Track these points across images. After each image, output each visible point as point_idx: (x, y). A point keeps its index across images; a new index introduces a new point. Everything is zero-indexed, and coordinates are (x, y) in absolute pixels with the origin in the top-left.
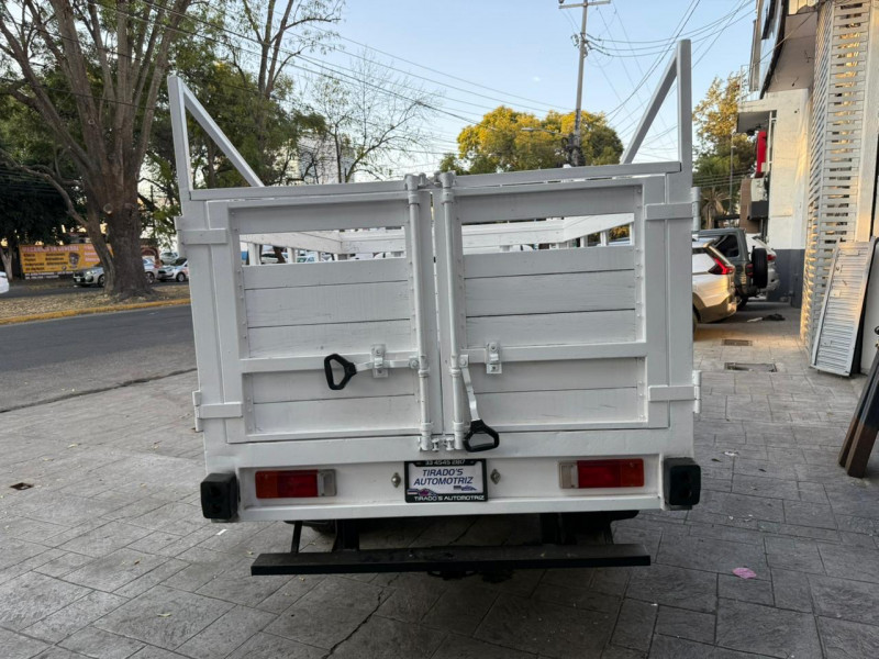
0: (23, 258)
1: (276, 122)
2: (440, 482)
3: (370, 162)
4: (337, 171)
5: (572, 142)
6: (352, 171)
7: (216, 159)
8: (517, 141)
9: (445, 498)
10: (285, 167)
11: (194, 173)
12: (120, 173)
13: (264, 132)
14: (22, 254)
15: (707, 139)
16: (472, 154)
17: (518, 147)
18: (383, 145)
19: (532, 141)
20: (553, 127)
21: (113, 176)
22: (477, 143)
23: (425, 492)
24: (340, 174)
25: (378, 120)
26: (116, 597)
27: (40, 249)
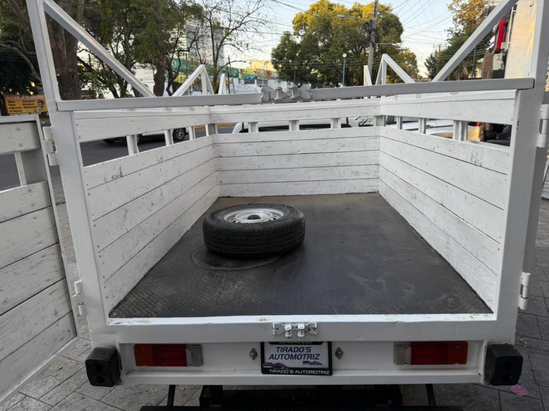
0: (7, 104)
1: (169, 10)
2: (293, 357)
3: (233, 38)
4: (211, 45)
5: (371, 26)
6: (221, 45)
7: (131, 36)
8: (333, 24)
9: (296, 371)
10: (177, 42)
11: (117, 46)
12: (63, 47)
13: (161, 18)
14: (7, 102)
15: (459, 23)
16: (302, 32)
17: (333, 28)
18: (243, 26)
19: (343, 24)
20: (357, 14)
21: (59, 49)
22: (306, 25)
23: (278, 366)
24: (213, 47)
25: (238, 9)
26: (41, 404)
27: (18, 98)
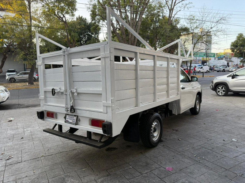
2: (70, 119)
6: (197, 43)
9: (70, 123)
23: (67, 121)
